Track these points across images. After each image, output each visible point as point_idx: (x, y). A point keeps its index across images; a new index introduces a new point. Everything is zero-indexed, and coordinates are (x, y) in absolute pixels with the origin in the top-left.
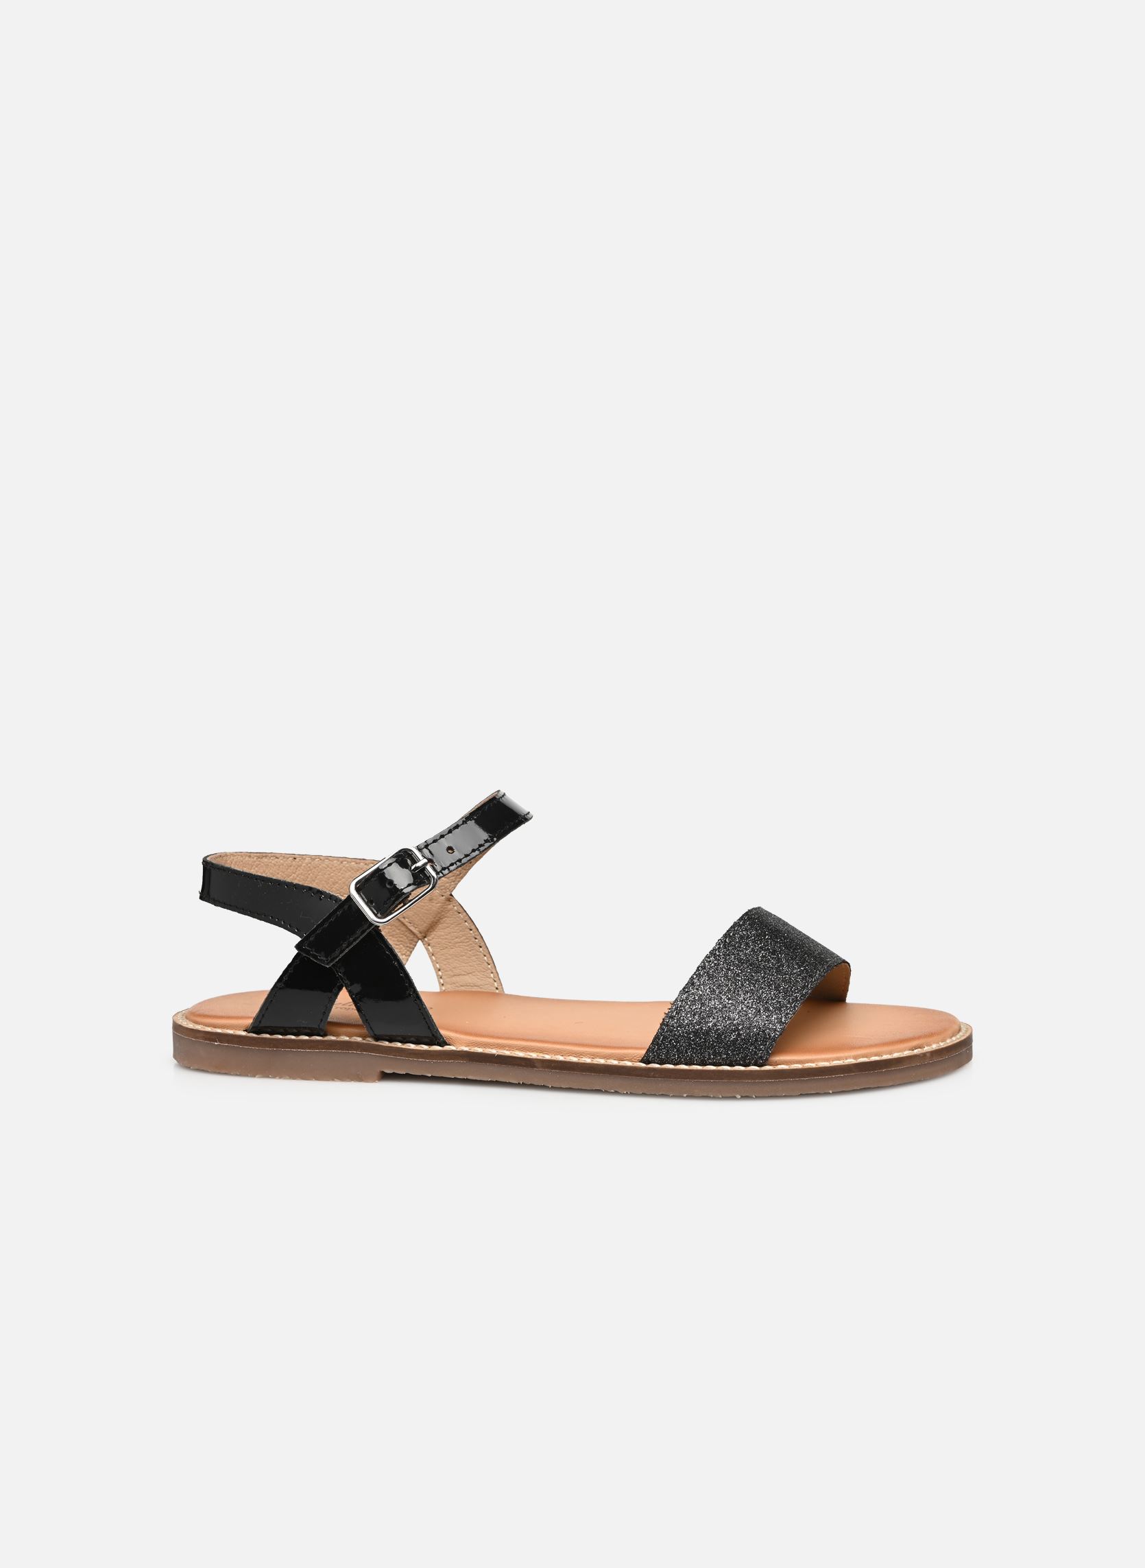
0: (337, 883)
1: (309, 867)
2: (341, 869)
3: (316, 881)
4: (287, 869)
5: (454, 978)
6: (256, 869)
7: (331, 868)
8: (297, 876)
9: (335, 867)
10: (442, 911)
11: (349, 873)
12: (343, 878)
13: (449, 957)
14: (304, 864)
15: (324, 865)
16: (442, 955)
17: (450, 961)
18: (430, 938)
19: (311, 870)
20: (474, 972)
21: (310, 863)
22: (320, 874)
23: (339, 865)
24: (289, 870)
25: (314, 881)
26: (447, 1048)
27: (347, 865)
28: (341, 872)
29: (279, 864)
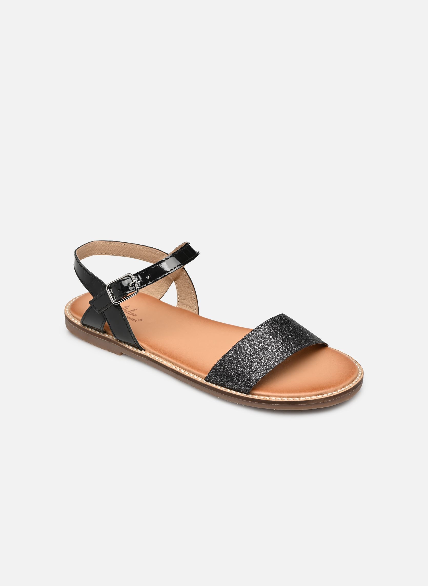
0: (142, 255)
1: (131, 248)
2: (143, 250)
3: (134, 254)
4: (121, 248)
5: (182, 300)
6: (108, 247)
7: (139, 250)
8: (126, 251)
9: (141, 249)
10: (180, 274)
11: (146, 252)
12: (144, 254)
13: (182, 291)
14: (128, 247)
15: (136, 248)
16: (180, 289)
17: (182, 293)
18: (177, 282)
19: (131, 249)
20: (189, 300)
21: (131, 247)
22: (135, 251)
23: (142, 249)
24: (122, 249)
25: (133, 253)
26: (143, 352)
27: (145, 249)
28: (143, 251)
29: (118, 246)
